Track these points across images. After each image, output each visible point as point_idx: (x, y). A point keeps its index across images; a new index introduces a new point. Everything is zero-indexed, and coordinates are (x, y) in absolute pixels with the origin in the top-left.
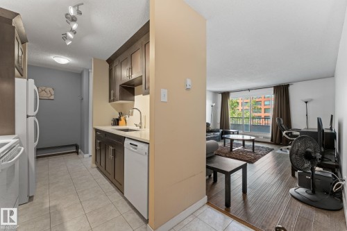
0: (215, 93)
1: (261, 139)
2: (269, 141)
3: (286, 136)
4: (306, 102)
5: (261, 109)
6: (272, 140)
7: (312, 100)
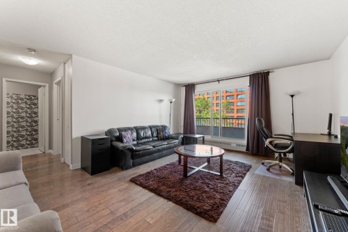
0: (178, 85)
1: (233, 147)
2: (244, 149)
3: (270, 146)
4: (292, 96)
5: (233, 109)
6: (248, 149)
7: (299, 93)
